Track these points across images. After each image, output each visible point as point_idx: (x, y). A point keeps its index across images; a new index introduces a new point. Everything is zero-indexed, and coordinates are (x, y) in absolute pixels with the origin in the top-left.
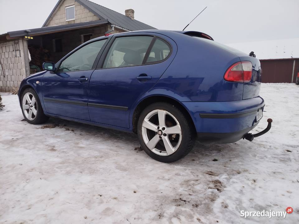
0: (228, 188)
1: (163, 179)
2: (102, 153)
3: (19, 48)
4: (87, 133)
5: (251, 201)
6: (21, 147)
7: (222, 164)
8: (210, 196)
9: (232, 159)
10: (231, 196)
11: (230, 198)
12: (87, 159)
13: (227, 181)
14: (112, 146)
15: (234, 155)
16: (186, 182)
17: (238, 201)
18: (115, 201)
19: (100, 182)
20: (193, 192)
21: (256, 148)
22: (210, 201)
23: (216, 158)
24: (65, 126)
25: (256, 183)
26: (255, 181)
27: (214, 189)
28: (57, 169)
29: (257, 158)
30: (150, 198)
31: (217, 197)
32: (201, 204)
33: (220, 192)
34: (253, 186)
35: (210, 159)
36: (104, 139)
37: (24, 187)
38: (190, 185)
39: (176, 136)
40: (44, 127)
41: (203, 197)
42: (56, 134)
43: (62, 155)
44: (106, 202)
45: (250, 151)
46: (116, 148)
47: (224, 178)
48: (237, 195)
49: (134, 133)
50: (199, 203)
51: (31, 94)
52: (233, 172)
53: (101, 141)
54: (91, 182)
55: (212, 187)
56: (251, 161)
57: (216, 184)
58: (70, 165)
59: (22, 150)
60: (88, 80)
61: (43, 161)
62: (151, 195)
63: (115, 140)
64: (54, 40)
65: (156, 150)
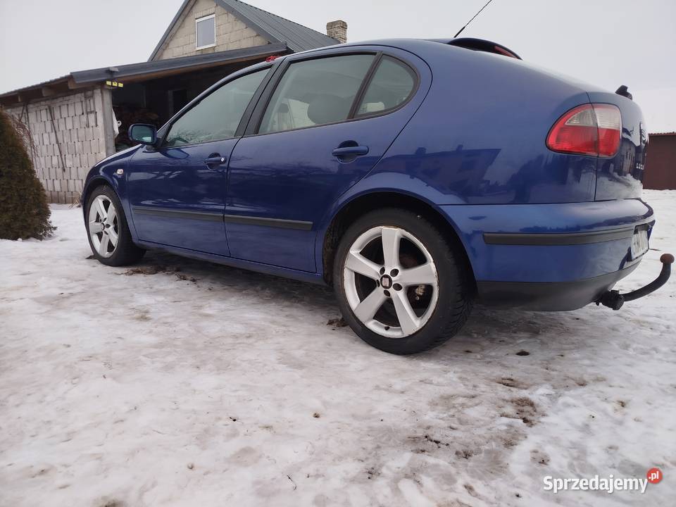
0: (552, 418)
1: (389, 389)
2: (252, 329)
3: (95, 108)
4: (226, 287)
5: (612, 451)
6: (76, 311)
7: (539, 362)
8: (504, 435)
9: (566, 352)
10: (557, 438)
11: (555, 441)
12: (217, 340)
13: (550, 402)
14: (278, 314)
15: (573, 343)
16: (445, 399)
17: (576, 450)
18: (266, 433)
19: (237, 391)
20: (461, 422)
21: (630, 329)
22: (503, 446)
23: (526, 349)
24: (178, 270)
25: (625, 410)
26: (623, 404)
27: (515, 418)
28: (143, 359)
29: (631, 352)
30: (352, 430)
31: (520, 438)
32: (479, 452)
33: (530, 426)
34: (618, 416)
35: (511, 351)
36: (261, 300)
37: (65, 393)
38: (454, 407)
39: (424, 290)
40: (132, 272)
41: (485, 435)
42: (156, 287)
43: (162, 329)
44: (246, 435)
45: (614, 336)
46: (286, 319)
47: (543, 395)
48: (575, 436)
49: (325, 284)
50: (473, 448)
51: (107, 198)
52: (567, 381)
53: (253, 304)
54: (217, 389)
55: (511, 413)
56: (615, 358)
57: (521, 408)
58: (175, 351)
59: (75, 318)
60: (225, 161)
61: (116, 340)
62: (356, 424)
63: (287, 303)
64: (170, 93)
65: (375, 323)
